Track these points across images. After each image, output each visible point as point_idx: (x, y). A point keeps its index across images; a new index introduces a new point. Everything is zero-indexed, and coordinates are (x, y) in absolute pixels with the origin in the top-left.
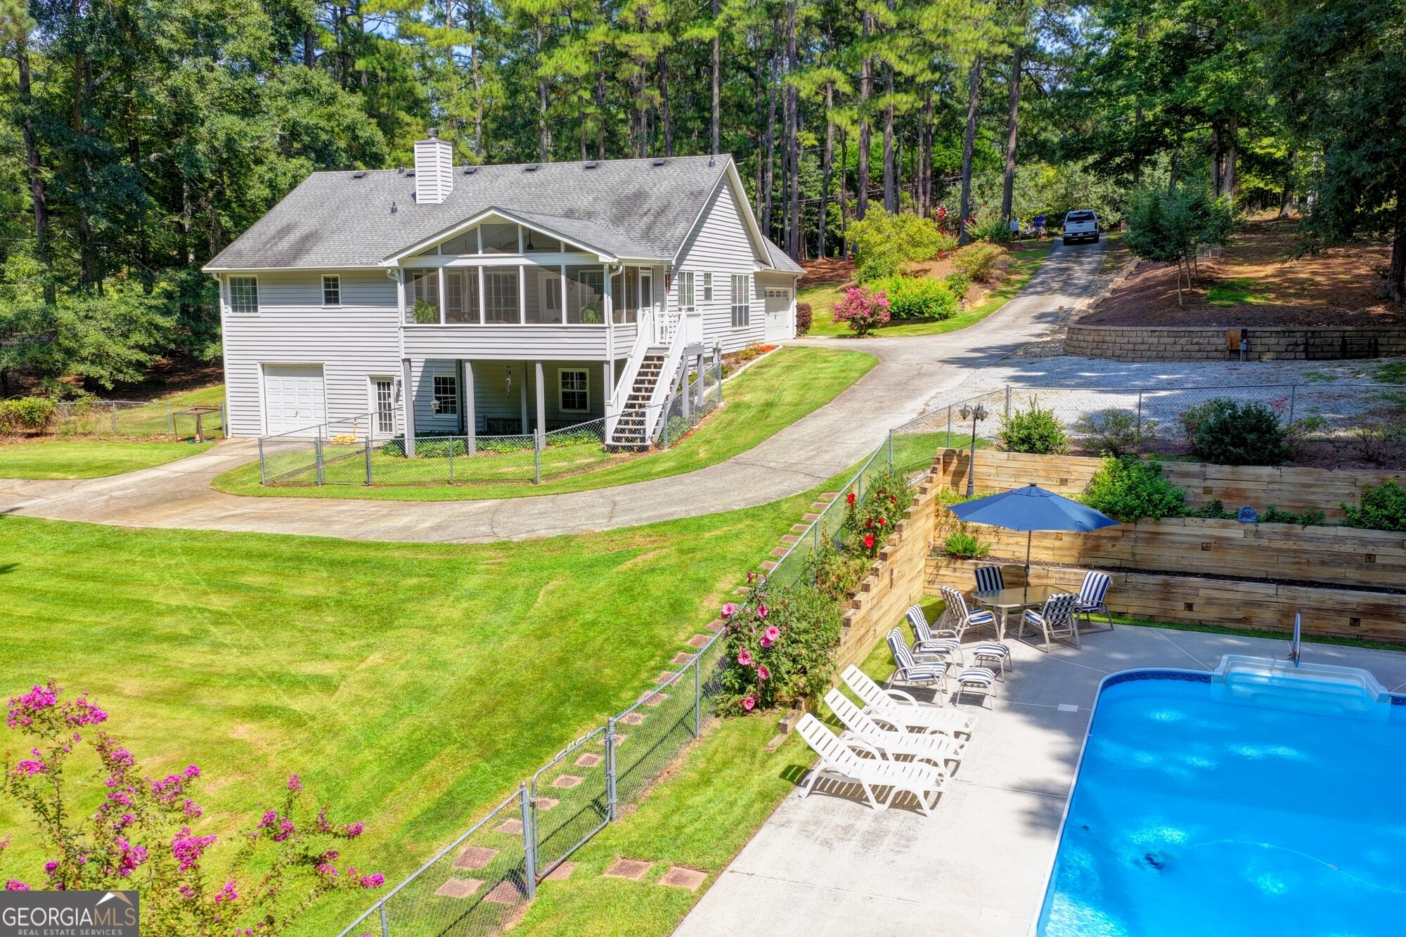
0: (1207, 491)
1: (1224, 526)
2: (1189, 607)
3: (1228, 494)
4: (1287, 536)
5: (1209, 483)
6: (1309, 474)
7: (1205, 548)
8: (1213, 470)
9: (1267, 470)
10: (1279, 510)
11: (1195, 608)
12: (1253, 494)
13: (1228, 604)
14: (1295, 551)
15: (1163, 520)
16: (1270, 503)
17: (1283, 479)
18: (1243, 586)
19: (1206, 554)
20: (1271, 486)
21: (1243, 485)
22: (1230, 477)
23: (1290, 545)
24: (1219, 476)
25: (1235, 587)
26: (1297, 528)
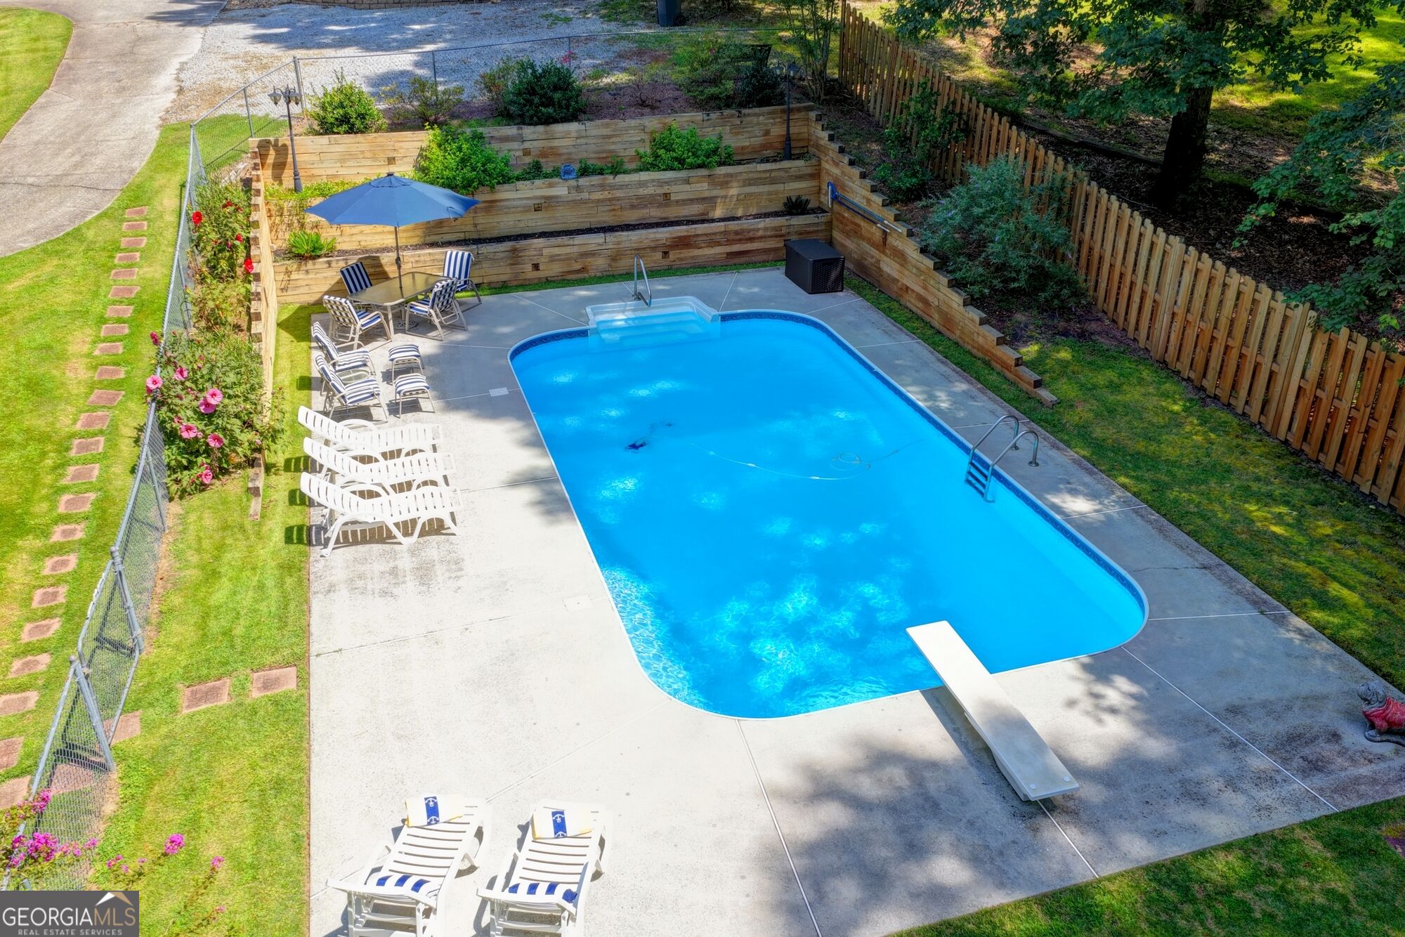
0: (527, 152)
1: (551, 186)
2: (536, 267)
3: (544, 154)
4: (603, 187)
5: (527, 145)
6: (607, 126)
7: (538, 209)
8: (528, 131)
9: (573, 127)
10: (589, 163)
11: (541, 267)
12: (565, 151)
13: (568, 258)
14: (610, 200)
15: (498, 187)
16: (580, 157)
17: (588, 133)
18: (579, 239)
19: (539, 215)
20: (578, 141)
21: (556, 143)
22: (544, 137)
23: (606, 195)
24: (535, 137)
25: (571, 242)
26: (610, 179)
